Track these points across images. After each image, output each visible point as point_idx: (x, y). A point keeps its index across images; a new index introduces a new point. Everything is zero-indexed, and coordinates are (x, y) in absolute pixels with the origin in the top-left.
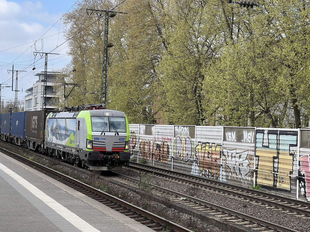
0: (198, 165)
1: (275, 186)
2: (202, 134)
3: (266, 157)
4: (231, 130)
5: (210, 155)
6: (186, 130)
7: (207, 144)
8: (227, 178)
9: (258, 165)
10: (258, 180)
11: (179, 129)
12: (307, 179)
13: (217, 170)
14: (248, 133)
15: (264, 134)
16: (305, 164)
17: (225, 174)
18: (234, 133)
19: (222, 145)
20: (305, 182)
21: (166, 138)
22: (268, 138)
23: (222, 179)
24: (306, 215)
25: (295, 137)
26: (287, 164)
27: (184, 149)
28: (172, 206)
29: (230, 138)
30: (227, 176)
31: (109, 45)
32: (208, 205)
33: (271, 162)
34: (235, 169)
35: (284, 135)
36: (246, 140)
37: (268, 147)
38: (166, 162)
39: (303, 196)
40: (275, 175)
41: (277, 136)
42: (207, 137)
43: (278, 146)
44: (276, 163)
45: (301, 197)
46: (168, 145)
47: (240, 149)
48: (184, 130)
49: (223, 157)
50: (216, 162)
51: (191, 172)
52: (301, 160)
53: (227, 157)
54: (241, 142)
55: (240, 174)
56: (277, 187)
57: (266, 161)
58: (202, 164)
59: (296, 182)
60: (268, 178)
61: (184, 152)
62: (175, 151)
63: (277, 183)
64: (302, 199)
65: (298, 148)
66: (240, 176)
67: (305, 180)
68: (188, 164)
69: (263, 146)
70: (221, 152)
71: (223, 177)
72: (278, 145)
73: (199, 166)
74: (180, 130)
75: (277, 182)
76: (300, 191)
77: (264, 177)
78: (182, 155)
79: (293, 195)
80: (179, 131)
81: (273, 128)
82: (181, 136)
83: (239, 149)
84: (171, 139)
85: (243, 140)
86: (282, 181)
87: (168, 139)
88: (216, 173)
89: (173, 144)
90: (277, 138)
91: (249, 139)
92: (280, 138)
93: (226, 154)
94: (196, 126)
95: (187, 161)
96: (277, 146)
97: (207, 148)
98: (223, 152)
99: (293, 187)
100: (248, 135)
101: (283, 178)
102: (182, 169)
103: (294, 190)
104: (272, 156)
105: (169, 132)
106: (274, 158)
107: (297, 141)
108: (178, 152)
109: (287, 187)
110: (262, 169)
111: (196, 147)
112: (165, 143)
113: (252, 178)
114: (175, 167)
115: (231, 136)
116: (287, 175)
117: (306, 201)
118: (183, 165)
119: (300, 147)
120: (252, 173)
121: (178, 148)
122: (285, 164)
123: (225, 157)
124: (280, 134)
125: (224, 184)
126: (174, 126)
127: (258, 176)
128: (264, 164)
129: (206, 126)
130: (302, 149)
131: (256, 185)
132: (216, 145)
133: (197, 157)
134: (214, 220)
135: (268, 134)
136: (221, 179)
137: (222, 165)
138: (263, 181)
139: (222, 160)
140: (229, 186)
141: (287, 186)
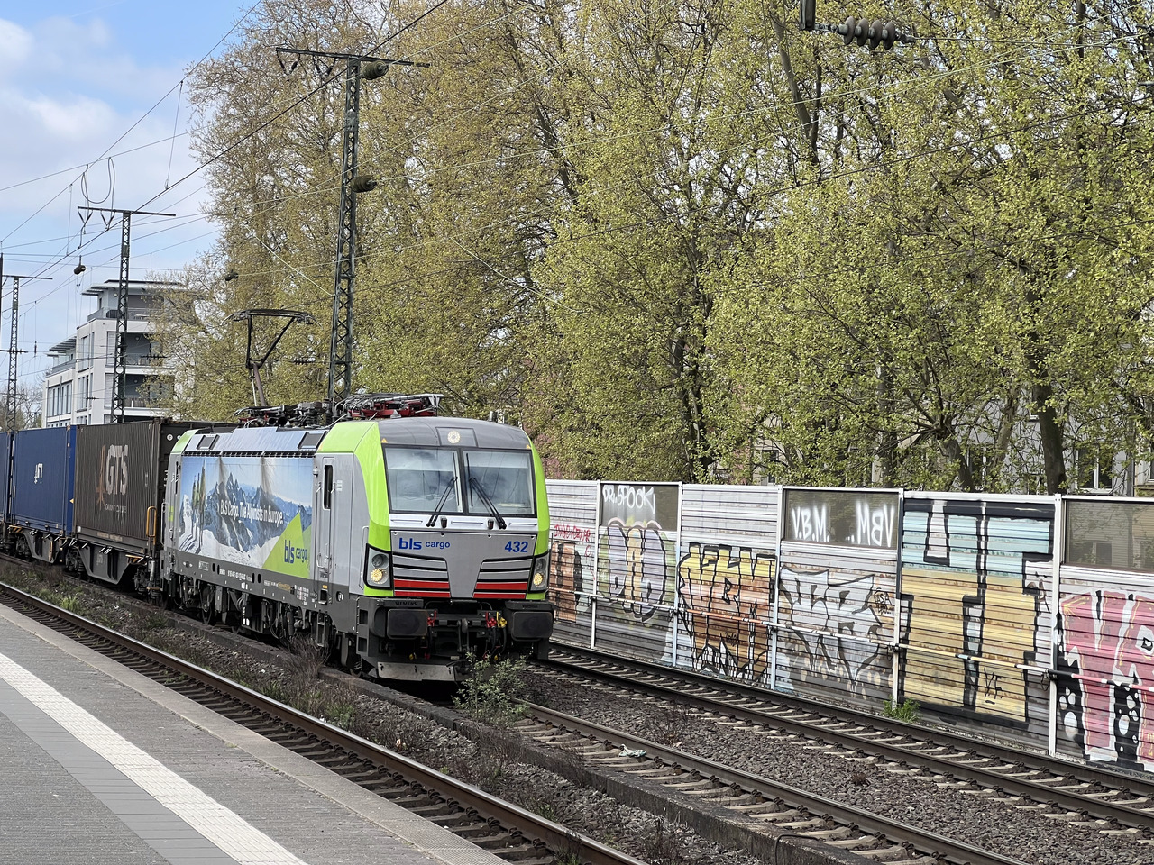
0: (690, 628)
1: (969, 704)
2: (705, 514)
3: (937, 601)
4: (811, 498)
5: (732, 594)
6: (646, 497)
7: (722, 552)
8: (796, 676)
9: (908, 628)
10: (909, 685)
11: (619, 495)
12: (1086, 682)
13: (757, 646)
14: (872, 509)
15: (931, 513)
16: (1080, 624)
17: (788, 662)
18: (820, 511)
19: (777, 554)
20: (1078, 693)
21: (572, 529)
22: (946, 530)
23: (777, 681)
24: (1085, 813)
25: (1043, 527)
26: (1012, 625)
27: (637, 569)
28: (590, 779)
29: (807, 529)
30: (795, 670)
31: (362, 182)
32: (722, 777)
33: (956, 616)
34: (823, 645)
35: (1005, 519)
36: (864, 537)
37: (944, 562)
38: (571, 617)
39: (1074, 745)
40: (971, 667)
41: (978, 523)
42: (721, 525)
43: (982, 560)
44: (975, 621)
45: (1064, 745)
46: (577, 555)
47: (844, 570)
48: (636, 501)
49: (781, 601)
50: (755, 617)
51: (662, 653)
52: (1066, 610)
53: (794, 600)
54: (848, 544)
55: (842, 661)
56: (978, 710)
57: (939, 614)
58: (704, 627)
59: (1047, 691)
60: (943, 675)
61: (637, 580)
62: (603, 577)
63: (977, 697)
64: (1069, 755)
65: (1053, 568)
66: (841, 671)
67: (1081, 686)
68: (653, 626)
69: (928, 559)
70: (772, 581)
71: (780, 673)
72: (982, 556)
73: (691, 634)
74: (623, 498)
75: (977, 690)
76: (1060, 726)
77: (930, 673)
78: (628, 592)
79: (1037, 738)
80: (619, 504)
81: (963, 491)
82: (625, 521)
83: (840, 570)
84: (588, 533)
85: (856, 538)
86: (997, 689)
87: (579, 532)
88: (756, 657)
89: (595, 551)
90: (978, 528)
91: (877, 533)
92: (989, 531)
93: (790, 587)
94: (680, 483)
95: (649, 615)
96: (979, 557)
97: (722, 565)
98: (780, 581)
99: (1036, 711)
100: (872, 520)
101: (1000, 677)
102: (630, 642)
103: (1037, 722)
104: (959, 594)
105: (583, 507)
106: (968, 602)
107: (1051, 540)
108: (613, 581)
109: (1014, 710)
110: (923, 645)
111: (680, 563)
112: (566, 546)
113: (886, 678)
114: (601, 636)
115: (812, 521)
116: (1013, 665)
117: (1083, 763)
118: (631, 629)
119: (1061, 564)
120: (888, 657)
121: (616, 567)
122: (1006, 624)
123: (790, 599)
124: (989, 516)
125: (784, 700)
126: (599, 486)
127: (908, 668)
128: (931, 625)
129: (720, 483)
130: (1069, 571)
131: (901, 701)
132: (754, 556)
133: (683, 598)
134: (745, 831)
135: (947, 513)
136: (772, 682)
137: (776, 630)
138: (926, 686)
139: (775, 609)
140: (801, 705)
141: (1012, 707)
